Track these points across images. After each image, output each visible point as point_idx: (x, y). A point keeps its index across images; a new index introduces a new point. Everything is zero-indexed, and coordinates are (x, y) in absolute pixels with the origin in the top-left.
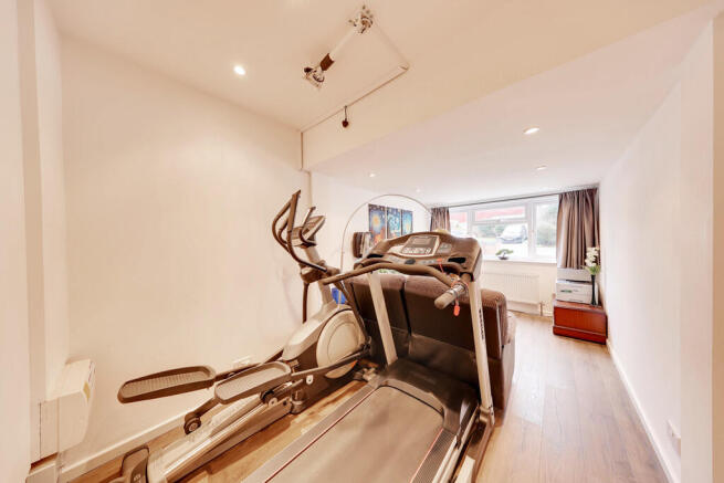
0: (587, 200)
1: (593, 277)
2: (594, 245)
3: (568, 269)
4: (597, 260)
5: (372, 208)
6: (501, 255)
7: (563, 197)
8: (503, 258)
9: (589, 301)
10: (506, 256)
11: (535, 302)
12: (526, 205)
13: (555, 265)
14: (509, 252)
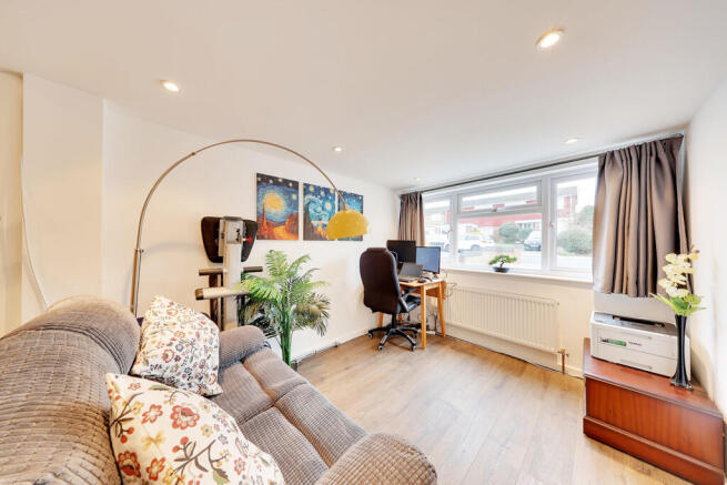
0: (658, 160)
1: (681, 320)
2: (677, 250)
3: (616, 295)
4: (688, 283)
5: (264, 181)
6: (498, 265)
7: (606, 160)
8: (501, 270)
9: (671, 370)
10: (505, 266)
11: (553, 350)
12: (537, 182)
13: (589, 286)
14: (509, 260)
